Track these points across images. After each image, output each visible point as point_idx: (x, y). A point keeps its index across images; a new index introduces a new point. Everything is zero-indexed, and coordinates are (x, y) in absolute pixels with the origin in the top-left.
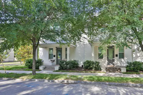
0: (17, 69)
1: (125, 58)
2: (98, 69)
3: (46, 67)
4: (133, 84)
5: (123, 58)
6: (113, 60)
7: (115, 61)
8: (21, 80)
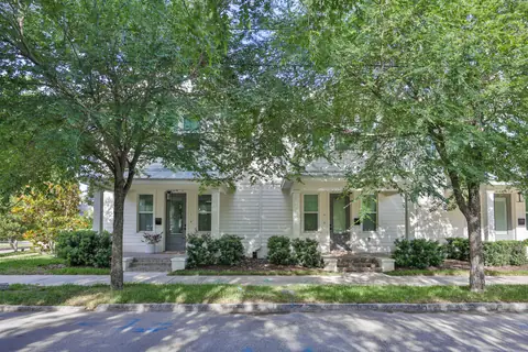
0: (21, 270)
1: (381, 230)
2: (314, 262)
3: (135, 260)
4: (450, 303)
5: (375, 230)
6: (348, 236)
7: (354, 239)
8: (77, 309)
